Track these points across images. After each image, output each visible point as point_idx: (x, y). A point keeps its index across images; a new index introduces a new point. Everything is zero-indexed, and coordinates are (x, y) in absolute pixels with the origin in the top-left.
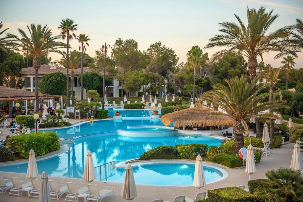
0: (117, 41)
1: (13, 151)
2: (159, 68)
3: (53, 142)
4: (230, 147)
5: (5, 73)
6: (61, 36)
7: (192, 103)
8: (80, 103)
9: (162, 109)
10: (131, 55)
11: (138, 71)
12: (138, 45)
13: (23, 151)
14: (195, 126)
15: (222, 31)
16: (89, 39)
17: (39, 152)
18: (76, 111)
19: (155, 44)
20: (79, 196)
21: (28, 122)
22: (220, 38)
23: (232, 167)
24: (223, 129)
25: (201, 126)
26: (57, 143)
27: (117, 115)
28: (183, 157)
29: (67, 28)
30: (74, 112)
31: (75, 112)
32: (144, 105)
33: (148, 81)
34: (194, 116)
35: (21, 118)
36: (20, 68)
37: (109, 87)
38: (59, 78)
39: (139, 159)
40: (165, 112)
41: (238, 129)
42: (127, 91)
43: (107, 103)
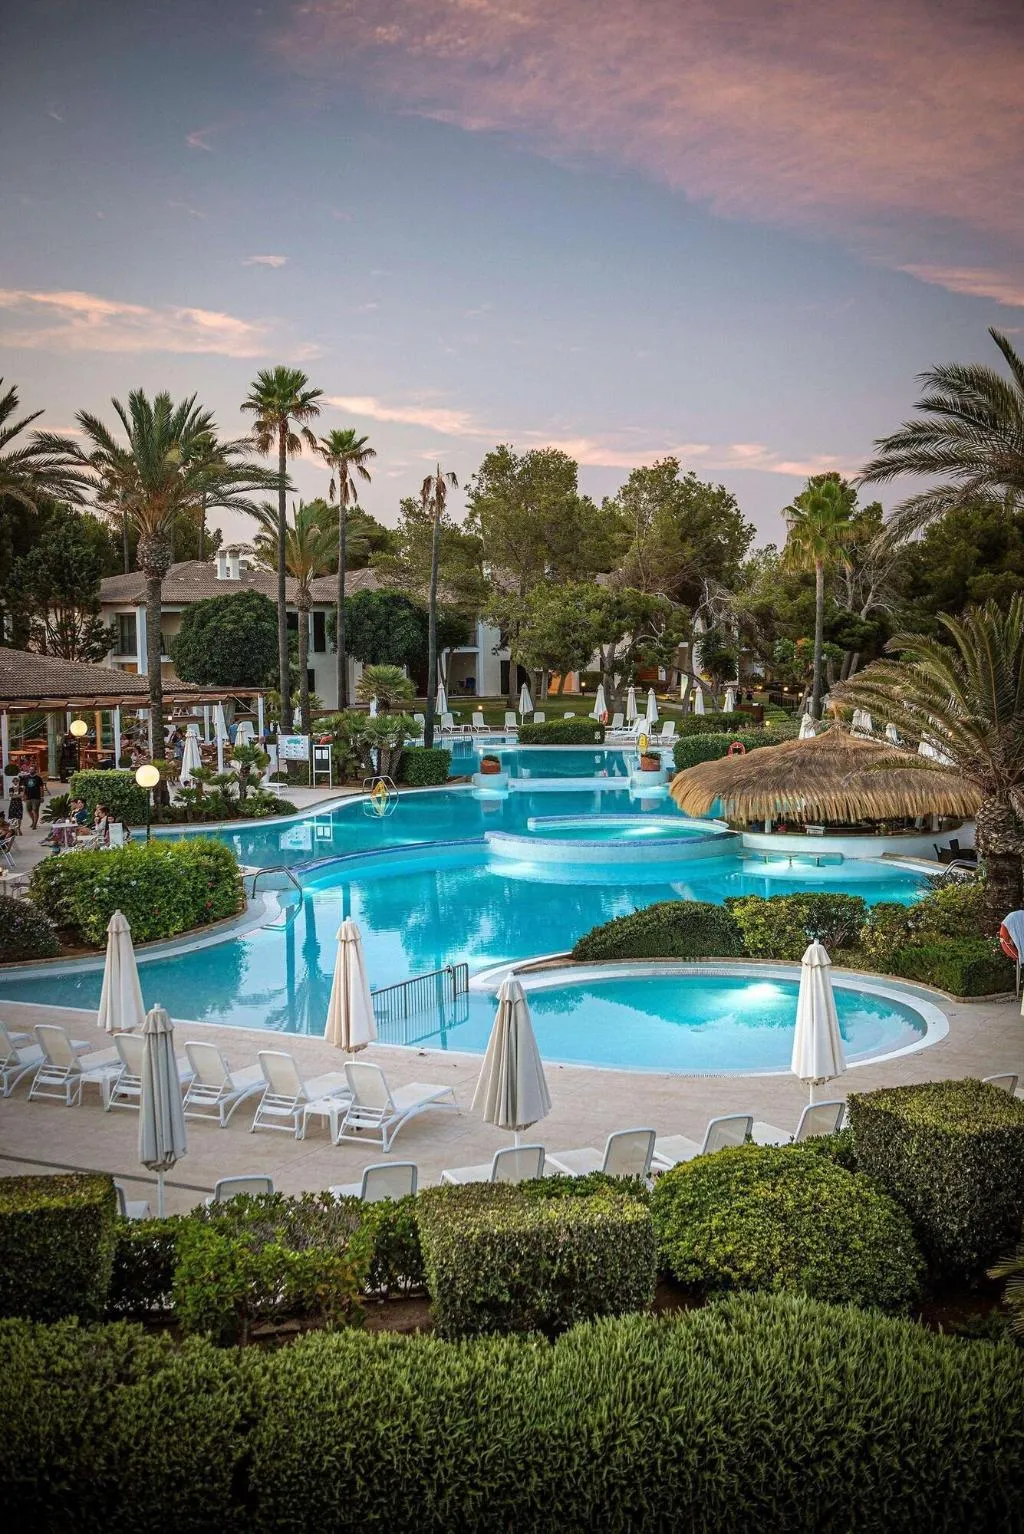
0: (490, 456)
1: (51, 914)
2: (669, 570)
3: (217, 881)
4: (965, 907)
5: (36, 599)
6: (252, 440)
7: (807, 718)
8: (333, 719)
9: (678, 745)
10: (550, 516)
11: (578, 582)
12: (579, 474)
13: (93, 918)
14: (816, 818)
15: (928, 406)
16: (370, 451)
17: (156, 924)
18: (318, 754)
19: (651, 467)
20: (308, 1108)
21: (122, 798)
22: (922, 436)
23: (966, 994)
24: (936, 828)
25: (841, 818)
26: (234, 888)
27: (486, 771)
28: (757, 951)
29: (281, 407)
30: (307, 758)
31: (311, 756)
32: (601, 728)
33: (619, 625)
34: (810, 773)
35: (91, 782)
36: (95, 577)
37: (455, 651)
38: (249, 617)
39: (569, 957)
40: (688, 757)
41: (997, 832)
42: (534, 669)
43: (447, 721)
